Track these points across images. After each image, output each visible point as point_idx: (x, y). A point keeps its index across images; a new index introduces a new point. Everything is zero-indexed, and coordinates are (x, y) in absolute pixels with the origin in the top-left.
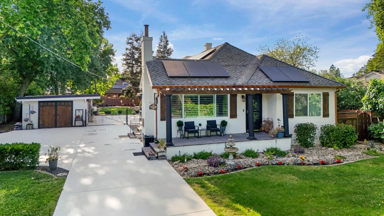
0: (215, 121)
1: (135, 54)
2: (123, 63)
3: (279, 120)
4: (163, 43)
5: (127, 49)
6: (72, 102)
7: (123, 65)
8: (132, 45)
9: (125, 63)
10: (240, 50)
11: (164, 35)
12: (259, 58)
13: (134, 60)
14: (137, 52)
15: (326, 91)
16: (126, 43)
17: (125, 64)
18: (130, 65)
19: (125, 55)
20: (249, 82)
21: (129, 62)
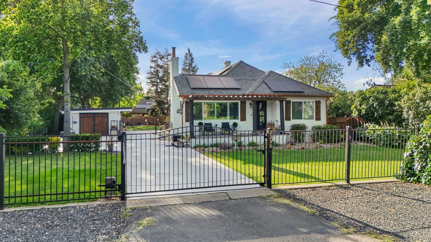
0: (228, 123)
1: (160, 72)
2: (147, 81)
3: (277, 121)
4: (188, 60)
5: (151, 67)
6: (108, 114)
7: (148, 84)
8: (156, 63)
9: (149, 81)
10: (253, 67)
11: (189, 52)
12: (267, 74)
13: (158, 78)
14: (162, 70)
15: (318, 99)
16: (150, 61)
17: (149, 83)
18: (155, 84)
19: (149, 73)
20: (254, 92)
21: (153, 81)
